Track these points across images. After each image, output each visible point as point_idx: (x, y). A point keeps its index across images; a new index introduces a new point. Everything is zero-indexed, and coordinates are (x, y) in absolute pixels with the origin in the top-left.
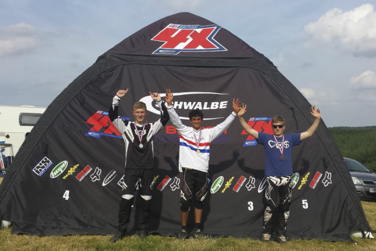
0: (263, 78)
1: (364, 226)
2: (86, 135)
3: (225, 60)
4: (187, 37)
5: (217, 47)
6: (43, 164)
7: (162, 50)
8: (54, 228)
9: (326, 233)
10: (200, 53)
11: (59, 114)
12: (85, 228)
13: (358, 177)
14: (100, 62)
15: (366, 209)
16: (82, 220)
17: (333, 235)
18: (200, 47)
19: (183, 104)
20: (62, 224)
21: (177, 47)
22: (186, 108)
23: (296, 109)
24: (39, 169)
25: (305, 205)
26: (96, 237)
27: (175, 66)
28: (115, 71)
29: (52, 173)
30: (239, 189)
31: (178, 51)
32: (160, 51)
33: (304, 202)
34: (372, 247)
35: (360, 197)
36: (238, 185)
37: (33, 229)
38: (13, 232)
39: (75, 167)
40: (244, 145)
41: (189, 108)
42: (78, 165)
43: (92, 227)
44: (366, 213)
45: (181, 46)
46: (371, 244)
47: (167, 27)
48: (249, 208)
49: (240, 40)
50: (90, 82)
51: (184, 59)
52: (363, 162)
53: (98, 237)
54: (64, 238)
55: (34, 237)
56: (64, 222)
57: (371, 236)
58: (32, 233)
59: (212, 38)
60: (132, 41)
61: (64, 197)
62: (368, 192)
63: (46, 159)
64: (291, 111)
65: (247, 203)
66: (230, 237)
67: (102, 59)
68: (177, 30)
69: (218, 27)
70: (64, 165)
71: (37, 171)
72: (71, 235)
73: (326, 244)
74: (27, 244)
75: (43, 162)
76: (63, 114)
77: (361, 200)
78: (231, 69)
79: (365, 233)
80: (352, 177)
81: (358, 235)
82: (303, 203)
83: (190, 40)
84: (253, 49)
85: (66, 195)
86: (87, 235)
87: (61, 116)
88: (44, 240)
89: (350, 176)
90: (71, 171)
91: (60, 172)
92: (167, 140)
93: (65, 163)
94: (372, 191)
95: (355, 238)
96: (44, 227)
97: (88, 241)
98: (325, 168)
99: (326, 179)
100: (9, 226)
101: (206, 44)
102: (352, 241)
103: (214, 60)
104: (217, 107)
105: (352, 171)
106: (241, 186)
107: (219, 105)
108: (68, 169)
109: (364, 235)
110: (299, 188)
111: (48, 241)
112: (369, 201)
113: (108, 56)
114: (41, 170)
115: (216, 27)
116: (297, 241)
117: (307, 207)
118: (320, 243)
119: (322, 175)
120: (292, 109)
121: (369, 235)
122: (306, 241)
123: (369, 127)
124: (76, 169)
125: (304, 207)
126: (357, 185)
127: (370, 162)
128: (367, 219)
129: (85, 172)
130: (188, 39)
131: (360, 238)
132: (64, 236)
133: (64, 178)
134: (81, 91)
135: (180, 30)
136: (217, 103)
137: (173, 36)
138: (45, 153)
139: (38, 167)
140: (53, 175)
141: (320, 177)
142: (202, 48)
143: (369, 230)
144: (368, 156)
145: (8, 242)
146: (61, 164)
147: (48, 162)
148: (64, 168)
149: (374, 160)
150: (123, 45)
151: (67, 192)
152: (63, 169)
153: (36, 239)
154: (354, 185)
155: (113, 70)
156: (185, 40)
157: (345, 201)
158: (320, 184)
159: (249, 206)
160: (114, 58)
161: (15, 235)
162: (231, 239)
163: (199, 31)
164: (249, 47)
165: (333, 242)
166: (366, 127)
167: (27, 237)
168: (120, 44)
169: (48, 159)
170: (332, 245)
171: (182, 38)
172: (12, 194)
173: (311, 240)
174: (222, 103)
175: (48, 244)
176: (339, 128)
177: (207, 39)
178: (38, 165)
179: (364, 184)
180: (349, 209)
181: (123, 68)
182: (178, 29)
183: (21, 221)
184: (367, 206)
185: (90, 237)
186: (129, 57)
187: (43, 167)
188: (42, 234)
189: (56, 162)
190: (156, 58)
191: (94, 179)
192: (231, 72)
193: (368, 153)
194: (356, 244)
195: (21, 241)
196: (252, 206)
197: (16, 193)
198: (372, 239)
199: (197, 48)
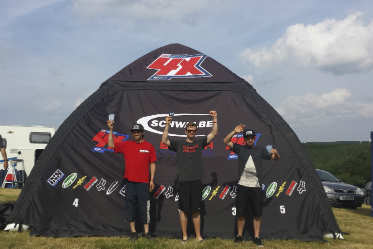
0: (244, 100)
1: (335, 229)
2: (92, 150)
3: (211, 84)
4: (178, 65)
5: (203, 73)
6: (56, 176)
7: (156, 77)
8: (65, 231)
9: (302, 234)
10: (189, 78)
11: (70, 132)
12: (93, 231)
13: (330, 186)
14: (103, 87)
15: (337, 215)
16: (90, 224)
17: (308, 237)
18: (189, 74)
19: (175, 123)
20: (72, 227)
21: (169, 74)
22: (177, 126)
23: (273, 126)
24: (53, 180)
25: (282, 210)
26: (102, 238)
27: (167, 90)
28: (116, 96)
29: (63, 184)
30: (224, 197)
31: (169, 77)
32: (155, 78)
33: (282, 207)
34: (342, 246)
35: (331, 204)
36: (223, 194)
37: (48, 232)
38: (31, 234)
39: (83, 178)
40: (228, 159)
41: (180, 126)
42: (86, 176)
43: (98, 230)
44: (336, 217)
45: (172, 73)
46: (341, 244)
47: (160, 56)
48: (233, 213)
49: (224, 67)
50: (95, 105)
51: (175, 84)
52: (334, 174)
53: (105, 238)
54: (76, 239)
55: (50, 239)
56: (74, 226)
57: (341, 237)
58: (47, 235)
59: (199, 66)
60: (130, 69)
61: (74, 204)
62: (338, 200)
63: (58, 171)
64: (268, 128)
65: (231, 209)
66: (218, 238)
67: (106, 85)
68: (168, 59)
69: (205, 56)
70: (73, 177)
71: (51, 182)
72: (81, 236)
73: (302, 244)
74: (44, 244)
75: (56, 174)
76: (73, 133)
77: (332, 207)
78: (216, 92)
79: (336, 234)
80: (324, 187)
81: (330, 236)
82: (281, 209)
83: (180, 67)
84: (235, 75)
85: (76, 203)
86: (94, 236)
87: (71, 134)
88: (58, 240)
89: (322, 185)
90: (80, 182)
91: (70, 183)
92: (161, 154)
93: (75, 175)
94: (341, 198)
95: (327, 239)
96: (57, 230)
97: (96, 242)
98: (300, 177)
99: (301, 187)
100: (28, 230)
101: (193, 71)
102: (325, 241)
103: (201, 84)
104: (204, 126)
105: (324, 181)
106: (226, 193)
107: (206, 124)
108: (77, 180)
109: (335, 236)
110: (277, 196)
111: (62, 241)
112: (339, 208)
113: (110, 83)
114: (54, 181)
115: (202, 56)
116: (276, 241)
117: (284, 212)
118: (296, 243)
119: (297, 183)
120: (270, 126)
121: (339, 236)
122: (285, 241)
123: (339, 142)
124: (84, 180)
125: (281, 211)
126: (328, 193)
127: (340, 174)
128: (338, 223)
129: (92, 182)
130: (179, 66)
131: (331, 238)
132: (75, 237)
133: (74, 188)
134: (87, 113)
135: (171, 59)
136: (204, 122)
137: (165, 64)
138: (58, 166)
139: (52, 179)
140: (65, 185)
141: (295, 186)
142: (191, 75)
143: (339, 232)
144: (339, 168)
145: (28, 242)
146: (72, 176)
147: (61, 174)
148: (74, 179)
149: (343, 172)
150: (123, 73)
151: (77, 200)
152: (73, 181)
153: (51, 240)
154: (326, 193)
155: (114, 95)
156: (176, 68)
157: (317, 206)
158: (295, 192)
159: (233, 211)
160: (115, 84)
161: (33, 237)
162: (218, 239)
163: (188, 59)
164: (231, 73)
165: (308, 242)
166: (337, 142)
167: (43, 238)
168: (120, 72)
169: (60, 172)
170: (307, 245)
171: (173, 66)
172: (30, 202)
173: (289, 241)
174: (208, 122)
175: (62, 244)
176: (312, 143)
177: (195, 66)
178: (52, 177)
179: (335, 193)
180: (321, 213)
181: (123, 92)
182: (170, 58)
183: (38, 225)
184: (337, 212)
185: (97, 238)
186: (128, 83)
187: (56, 178)
188: (56, 236)
189: (67, 174)
190: (150, 84)
191: (100, 188)
192: (216, 95)
193: (338, 166)
194: (328, 244)
195: (39, 241)
196: (235, 211)
197: (34, 201)
198: (342, 239)
199: (187, 75)
